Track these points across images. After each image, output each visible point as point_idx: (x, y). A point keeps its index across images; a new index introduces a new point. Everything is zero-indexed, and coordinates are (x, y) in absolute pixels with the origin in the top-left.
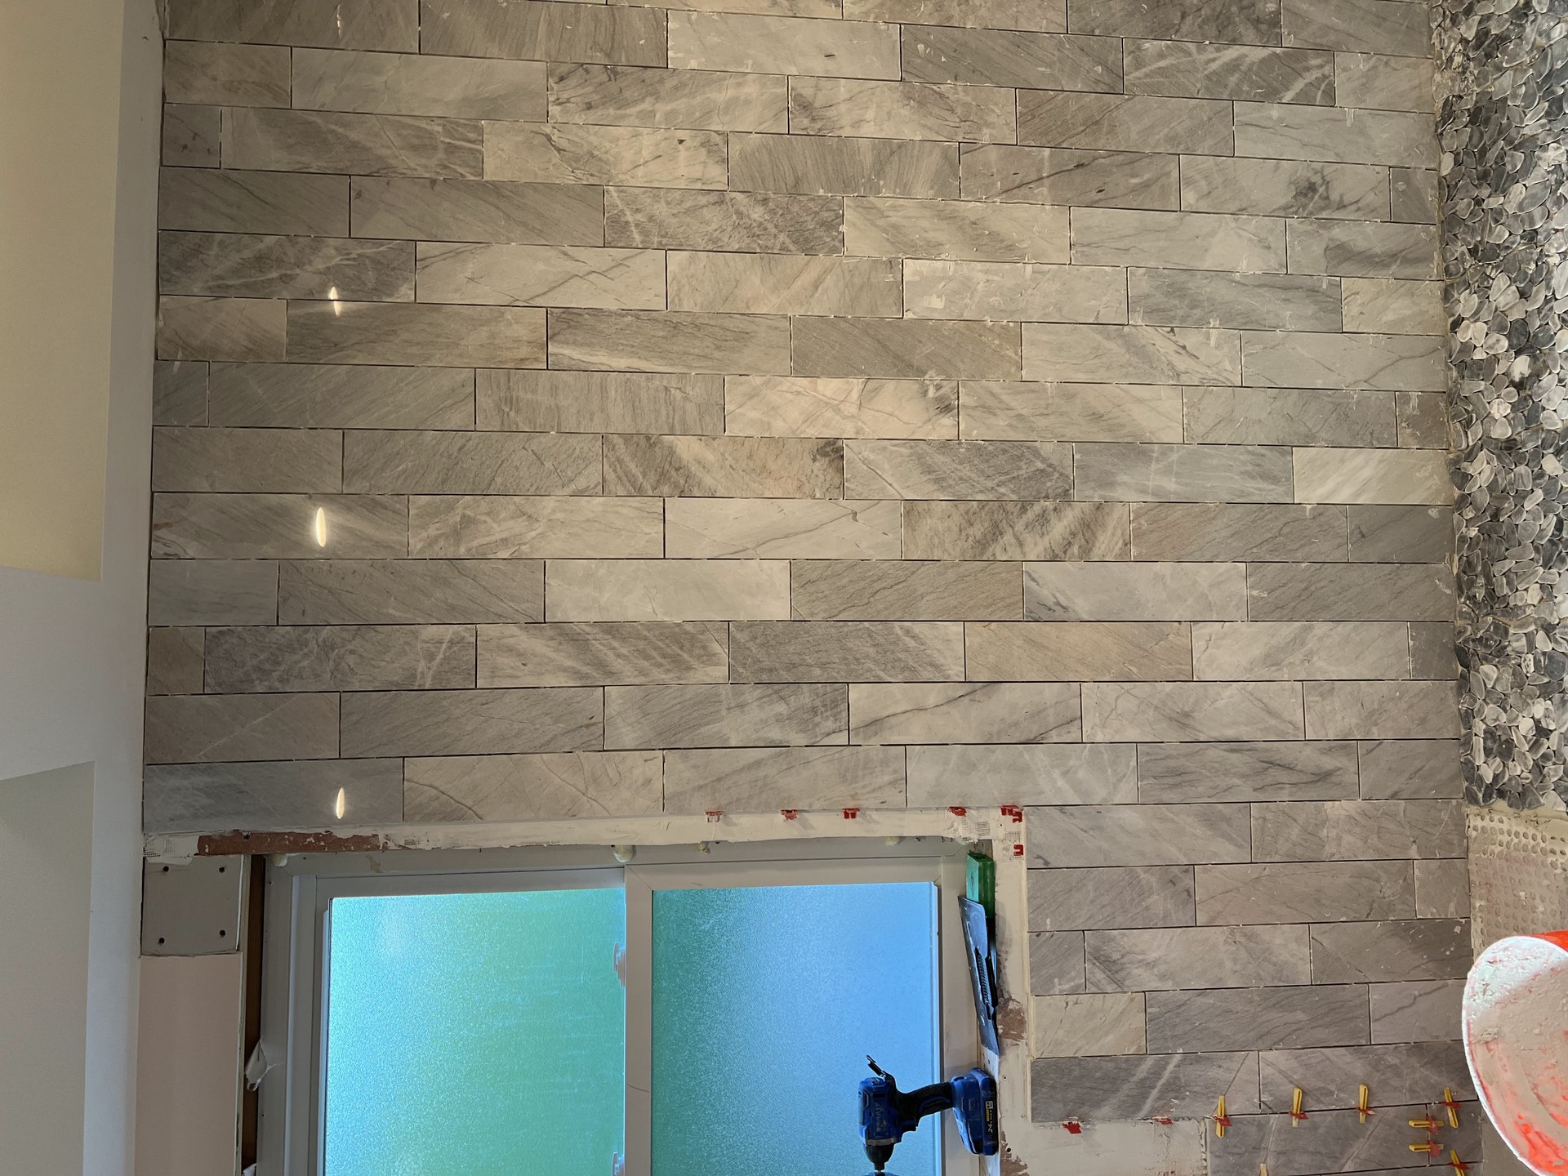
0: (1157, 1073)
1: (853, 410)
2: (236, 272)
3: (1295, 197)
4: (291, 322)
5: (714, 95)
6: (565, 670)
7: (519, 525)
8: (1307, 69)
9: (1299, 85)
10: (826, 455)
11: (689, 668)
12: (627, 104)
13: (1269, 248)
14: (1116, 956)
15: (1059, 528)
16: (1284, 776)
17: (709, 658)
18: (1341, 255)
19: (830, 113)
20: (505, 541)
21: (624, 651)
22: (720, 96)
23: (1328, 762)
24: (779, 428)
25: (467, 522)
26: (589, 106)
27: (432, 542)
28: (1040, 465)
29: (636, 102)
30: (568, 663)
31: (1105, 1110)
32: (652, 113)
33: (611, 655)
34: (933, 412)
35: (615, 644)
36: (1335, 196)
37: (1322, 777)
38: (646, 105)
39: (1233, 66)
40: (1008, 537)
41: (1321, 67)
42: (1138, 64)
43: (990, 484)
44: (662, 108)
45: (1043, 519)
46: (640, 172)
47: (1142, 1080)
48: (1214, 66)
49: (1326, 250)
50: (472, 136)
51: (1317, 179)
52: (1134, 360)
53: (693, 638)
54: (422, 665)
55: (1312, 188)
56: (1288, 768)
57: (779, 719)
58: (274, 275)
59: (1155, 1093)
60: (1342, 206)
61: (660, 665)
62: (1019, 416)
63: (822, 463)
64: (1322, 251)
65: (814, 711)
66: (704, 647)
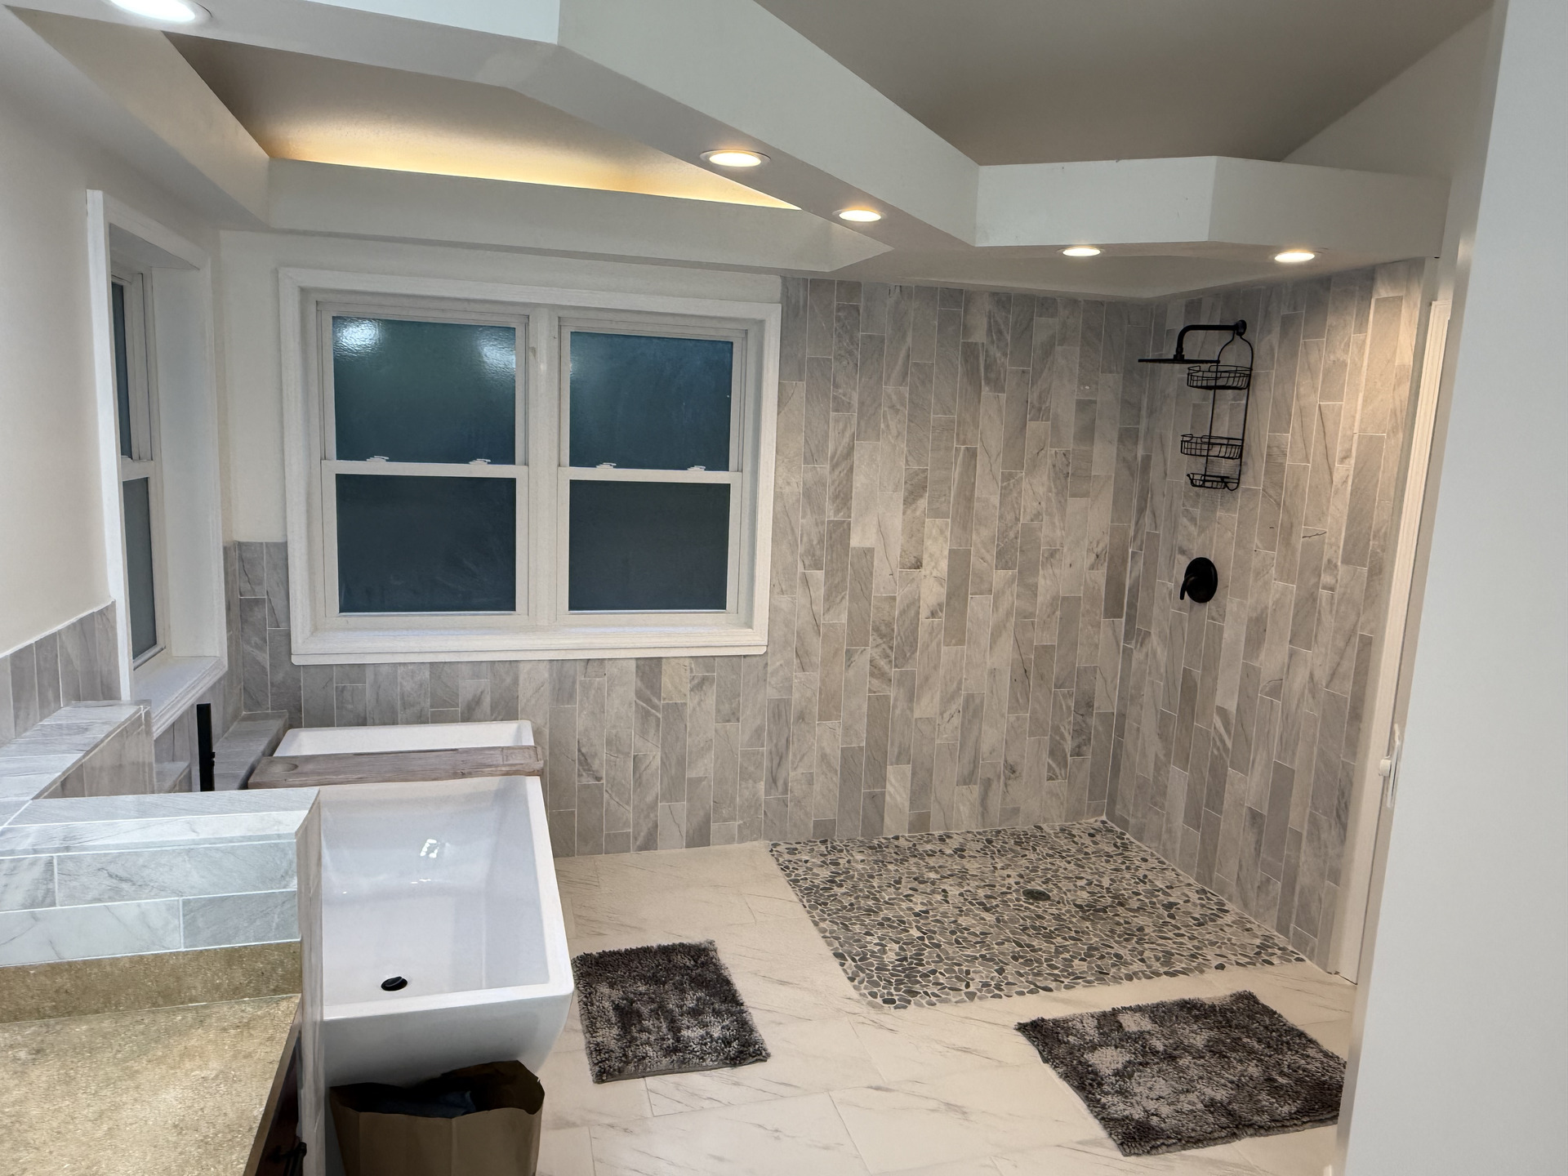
0: (655, 707)
1: (934, 574)
2: (996, 322)
3: (1011, 765)
4: (976, 344)
5: (1057, 517)
6: (836, 450)
7: (894, 432)
8: (1060, 769)
9: (1054, 766)
10: (917, 563)
11: (834, 502)
12: (1054, 481)
13: (991, 753)
14: (704, 687)
15: (882, 663)
16: (775, 762)
17: (837, 511)
18: (987, 784)
19: (1049, 566)
20: (888, 426)
21: (842, 474)
22: (1056, 520)
23: (780, 783)
24: (928, 543)
25: (897, 411)
26: (1054, 466)
27: (889, 397)
28: (908, 655)
29: (1055, 485)
30: (839, 452)
31: (639, 683)
32: (1051, 492)
33: (840, 469)
34: (932, 608)
35: (845, 471)
36: (1010, 782)
37: (775, 781)
38: (1054, 490)
39: (1063, 737)
40: (880, 641)
41: (1061, 774)
42: (1064, 696)
43: (902, 633)
44: (1052, 495)
45: (887, 656)
46: (1029, 486)
47: (651, 700)
48: (1062, 729)
49: (989, 779)
50: (1044, 419)
51: (1017, 773)
52: (949, 696)
53: (845, 504)
54: (840, 391)
55: (1014, 772)
56: (779, 764)
57: (811, 541)
58: (995, 338)
59: (645, 705)
60: (1006, 785)
61: (835, 490)
62: (928, 646)
63: (913, 561)
64: (989, 776)
65: (814, 555)
66: (842, 508)
